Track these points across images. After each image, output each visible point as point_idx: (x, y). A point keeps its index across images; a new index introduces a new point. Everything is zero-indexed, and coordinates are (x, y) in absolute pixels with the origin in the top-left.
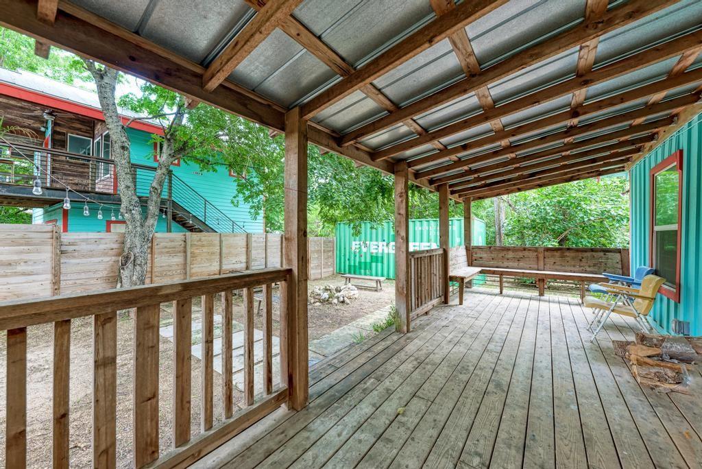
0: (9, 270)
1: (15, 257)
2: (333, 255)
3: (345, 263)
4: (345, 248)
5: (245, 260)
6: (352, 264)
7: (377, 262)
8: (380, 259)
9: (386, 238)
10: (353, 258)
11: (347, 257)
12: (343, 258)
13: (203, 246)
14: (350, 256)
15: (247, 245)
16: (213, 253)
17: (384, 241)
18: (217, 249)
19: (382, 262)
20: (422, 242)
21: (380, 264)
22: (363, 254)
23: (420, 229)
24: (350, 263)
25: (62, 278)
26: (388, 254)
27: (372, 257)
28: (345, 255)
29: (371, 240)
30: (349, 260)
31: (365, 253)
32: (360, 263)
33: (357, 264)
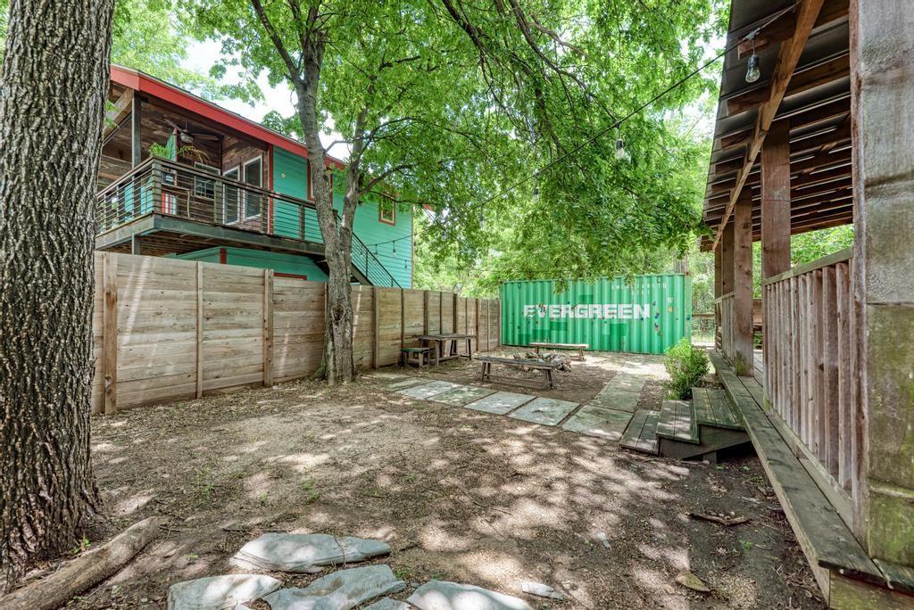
0: (227, 321)
1: (233, 305)
2: (499, 322)
3: (513, 331)
4: (513, 314)
5: (422, 324)
6: (524, 332)
7: (558, 329)
8: (562, 326)
9: (571, 300)
10: (524, 325)
11: (517, 324)
12: (510, 326)
13: (388, 303)
14: (520, 323)
15: (425, 305)
16: (396, 313)
17: (569, 303)
18: (398, 308)
19: (566, 330)
20: (620, 303)
21: (562, 332)
22: (539, 320)
23: (618, 287)
24: (520, 331)
25: (275, 334)
26: (574, 319)
27: (551, 323)
28: (513, 322)
29: (550, 303)
30: (519, 328)
31: (543, 319)
32: (535, 331)
33: (531, 333)
